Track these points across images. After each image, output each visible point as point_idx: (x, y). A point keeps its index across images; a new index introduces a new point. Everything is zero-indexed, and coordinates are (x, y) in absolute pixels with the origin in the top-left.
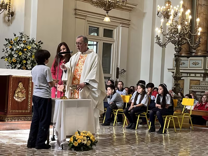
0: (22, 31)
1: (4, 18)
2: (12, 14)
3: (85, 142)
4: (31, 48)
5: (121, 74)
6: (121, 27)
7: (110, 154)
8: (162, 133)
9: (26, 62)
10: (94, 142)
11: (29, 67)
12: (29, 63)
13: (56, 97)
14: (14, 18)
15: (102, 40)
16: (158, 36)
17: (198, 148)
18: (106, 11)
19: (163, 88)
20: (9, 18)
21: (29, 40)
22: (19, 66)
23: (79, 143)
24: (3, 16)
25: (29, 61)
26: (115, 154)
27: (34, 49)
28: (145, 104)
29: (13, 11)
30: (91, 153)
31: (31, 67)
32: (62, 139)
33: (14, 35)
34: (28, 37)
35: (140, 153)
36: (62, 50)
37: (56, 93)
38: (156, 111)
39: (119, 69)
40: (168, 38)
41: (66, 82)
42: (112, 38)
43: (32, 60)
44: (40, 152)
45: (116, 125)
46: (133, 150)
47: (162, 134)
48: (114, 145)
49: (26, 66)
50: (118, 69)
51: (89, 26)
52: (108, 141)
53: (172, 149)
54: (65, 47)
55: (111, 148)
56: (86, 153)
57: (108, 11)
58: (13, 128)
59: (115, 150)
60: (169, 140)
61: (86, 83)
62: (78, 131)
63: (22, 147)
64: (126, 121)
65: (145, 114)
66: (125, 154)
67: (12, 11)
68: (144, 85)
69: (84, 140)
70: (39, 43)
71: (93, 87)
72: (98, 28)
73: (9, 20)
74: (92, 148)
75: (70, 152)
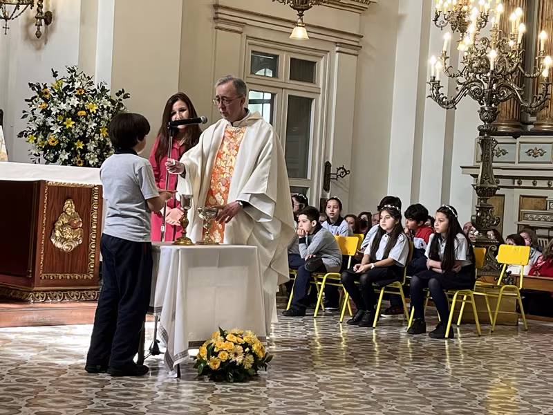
0: (74, 63)
1: (27, 26)
2: (48, 18)
3: (239, 359)
4: (97, 108)
5: (337, 179)
6: (337, 54)
7: (305, 391)
8: (444, 338)
9: (85, 147)
10: (264, 359)
11: (93, 159)
12: (92, 148)
13: (163, 240)
14: (52, 30)
15: (286, 88)
16: (434, 77)
17: (539, 376)
18: (298, 10)
19: (448, 217)
20: (38, 29)
21: (92, 88)
22: (67, 158)
23: (221, 362)
24: (24, 23)
25: (91, 143)
26: (318, 391)
27: (106, 112)
28: (399, 260)
29: (50, 10)
30: (255, 389)
31: (96, 160)
32: (177, 350)
33: (52, 74)
34: (89, 78)
35: (383, 389)
36: (178, 112)
37: (163, 229)
38: (428, 280)
39: (330, 166)
40: (461, 84)
41: (189, 199)
42: (312, 82)
43: (99, 140)
44: (120, 385)
45: (321, 315)
46: (365, 380)
47: (442, 340)
48: (315, 366)
49: (83, 158)
50: (327, 165)
51: (252, 52)
52: (300, 357)
53: (467, 380)
54: (184, 106)
55: (306, 375)
56: (241, 388)
57: (303, 10)
58: (48, 320)
59: (319, 381)
60: (462, 355)
61: (242, 202)
62: (220, 329)
63: (71, 371)
64: (347, 305)
65: (399, 285)
66: (345, 392)
67: (46, 9)
68: (398, 208)
69: (236, 355)
70: (118, 95)
71: (261, 214)
72: (276, 57)
73: (38, 35)
74: (257, 375)
75: (199, 385)
